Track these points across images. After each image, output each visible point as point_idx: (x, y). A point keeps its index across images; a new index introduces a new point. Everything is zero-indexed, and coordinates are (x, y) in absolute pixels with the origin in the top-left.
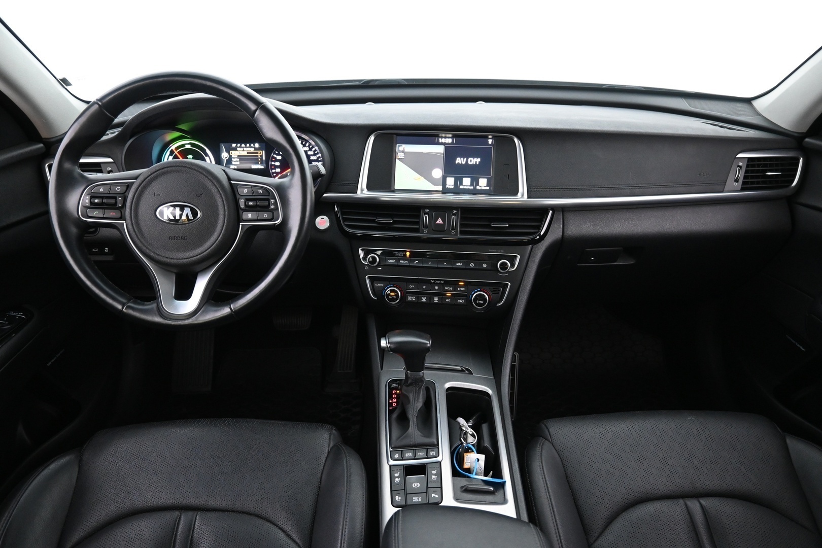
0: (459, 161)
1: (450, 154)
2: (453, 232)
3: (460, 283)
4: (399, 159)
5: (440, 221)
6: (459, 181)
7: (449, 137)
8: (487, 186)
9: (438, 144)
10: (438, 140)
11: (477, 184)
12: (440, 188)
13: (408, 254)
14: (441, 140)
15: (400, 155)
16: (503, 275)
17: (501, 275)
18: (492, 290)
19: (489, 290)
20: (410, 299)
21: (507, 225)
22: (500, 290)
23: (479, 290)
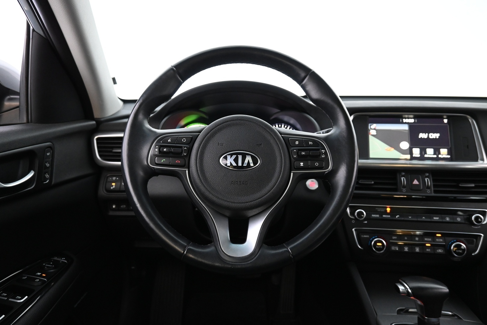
0: (422, 136)
1: (414, 130)
2: (428, 191)
3: (438, 235)
4: (372, 135)
5: (416, 182)
6: (423, 151)
7: (411, 118)
8: (448, 154)
9: (403, 123)
10: (402, 121)
11: (439, 153)
12: (408, 157)
13: (388, 210)
14: (405, 120)
15: (373, 132)
16: (476, 227)
17: (474, 227)
18: (467, 241)
19: (464, 241)
20: (394, 249)
21: (473, 185)
22: (474, 241)
23: (455, 241)
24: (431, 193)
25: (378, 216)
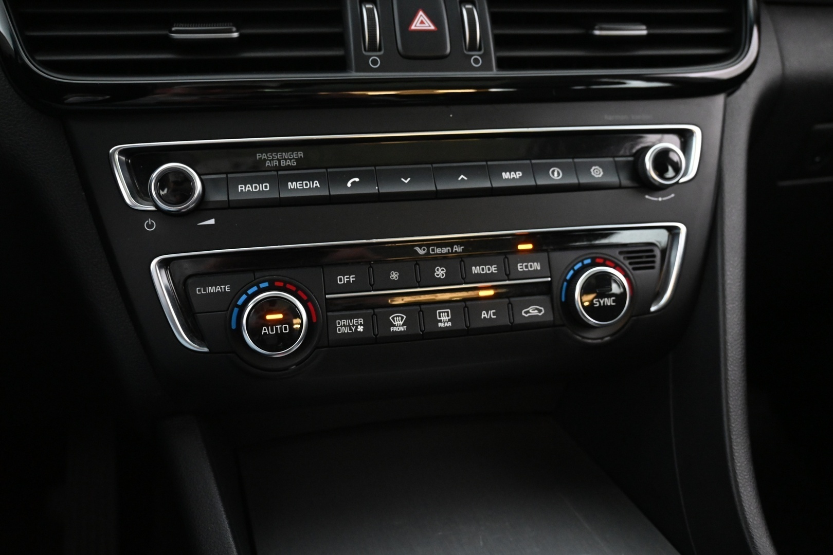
2: (476, 58)
16: (660, 199)
17: (655, 199)
18: (629, 258)
19: (621, 258)
20: (346, 330)
21: (642, 31)
22: (654, 256)
23: (587, 261)
24: (486, 66)
25: (265, 187)
